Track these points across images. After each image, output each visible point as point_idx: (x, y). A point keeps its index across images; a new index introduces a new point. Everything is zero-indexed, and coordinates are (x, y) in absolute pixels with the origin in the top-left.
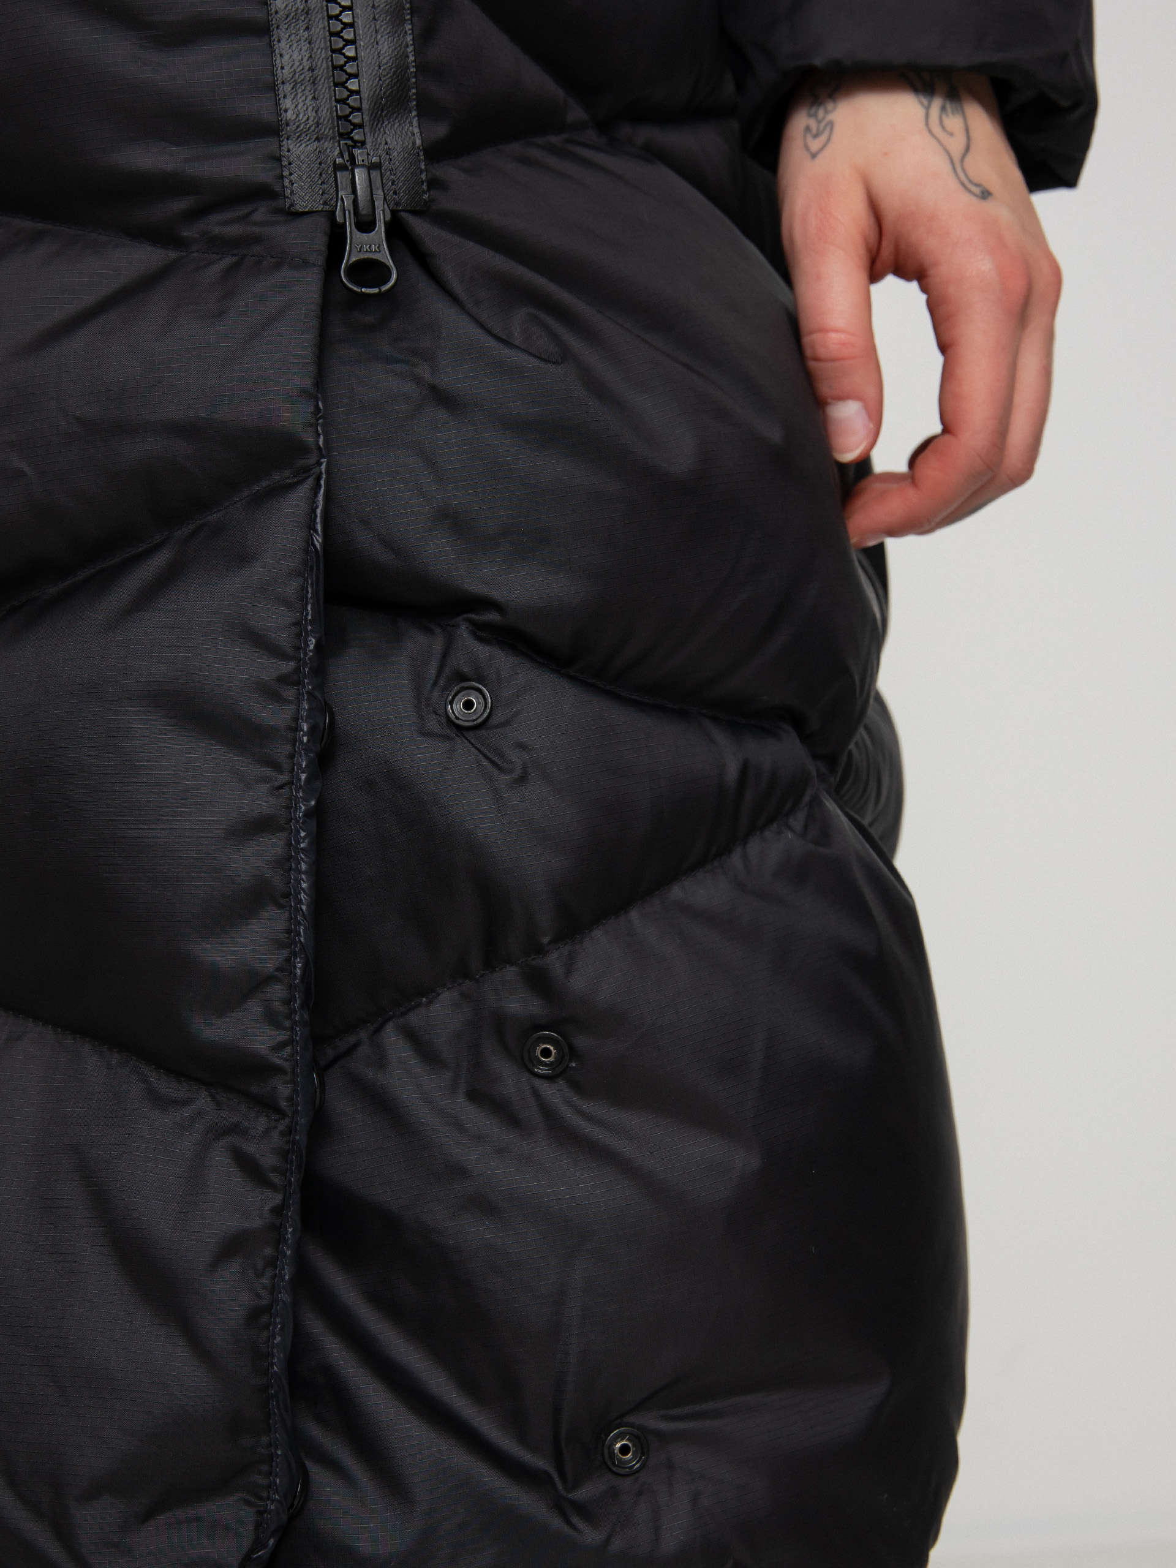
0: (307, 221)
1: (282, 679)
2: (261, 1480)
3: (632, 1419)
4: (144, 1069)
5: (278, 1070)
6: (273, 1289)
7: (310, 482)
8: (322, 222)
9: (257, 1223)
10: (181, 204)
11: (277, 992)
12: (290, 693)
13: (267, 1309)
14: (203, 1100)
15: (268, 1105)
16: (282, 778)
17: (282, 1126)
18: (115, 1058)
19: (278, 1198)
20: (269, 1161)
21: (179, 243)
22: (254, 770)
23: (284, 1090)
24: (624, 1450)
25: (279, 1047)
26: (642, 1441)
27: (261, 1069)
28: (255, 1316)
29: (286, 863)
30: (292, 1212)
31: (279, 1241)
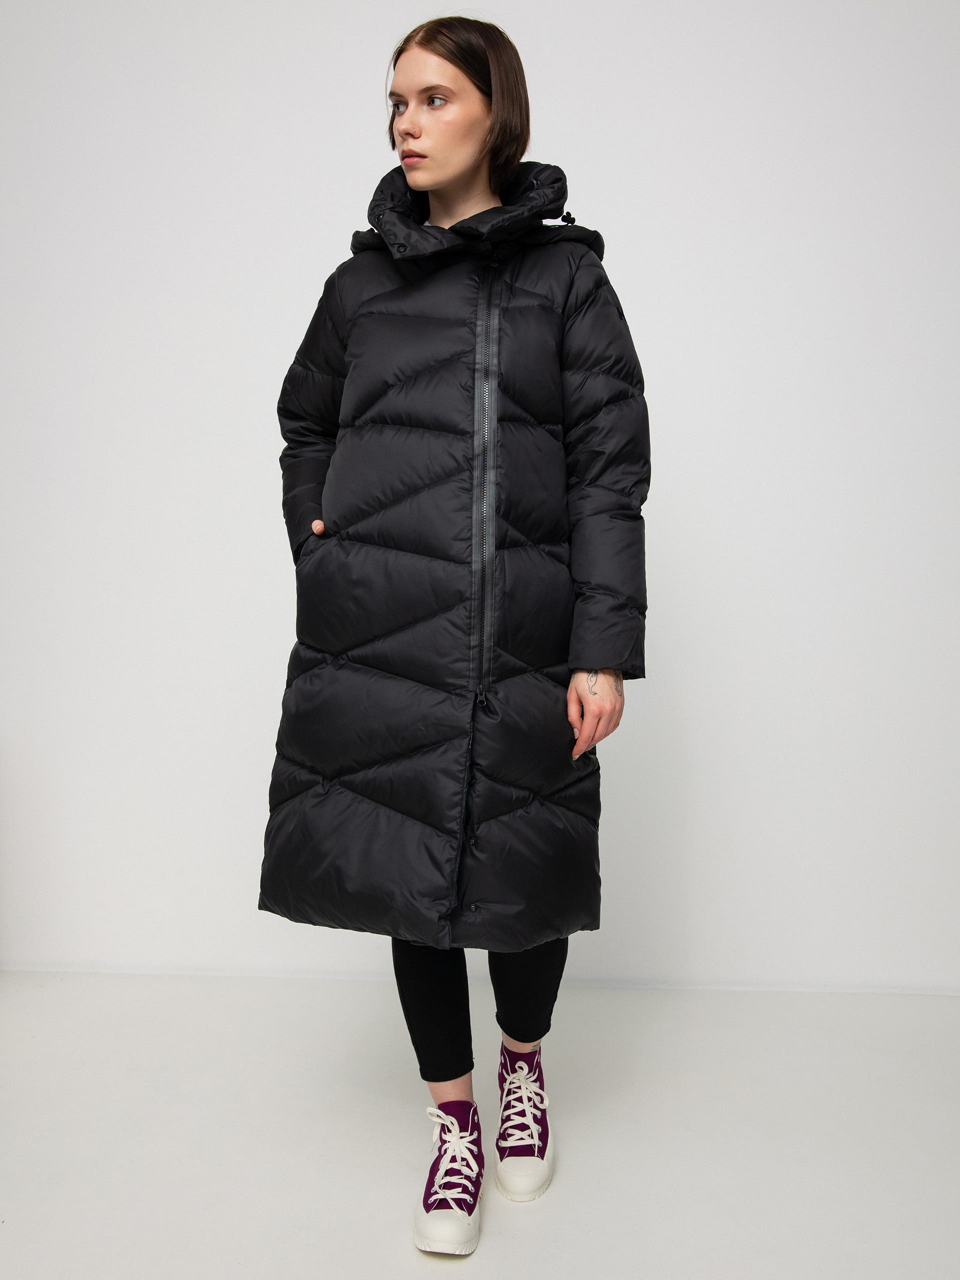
0: (472, 693)
1: (462, 770)
2: (450, 898)
3: (476, 903)
4: (436, 830)
5: (458, 833)
6: (455, 868)
7: (469, 738)
8: (474, 693)
9: (453, 857)
10: (453, 688)
11: (459, 820)
12: (464, 772)
13: (454, 871)
14: (445, 836)
15: (456, 838)
16: (462, 786)
17: (458, 842)
18: (432, 828)
19: (457, 853)
20: (455, 847)
21: (451, 694)
22: (457, 784)
23: (459, 836)
24: (473, 908)
25: (458, 829)
26: (476, 907)
27: (456, 832)
28: (451, 872)
29: (461, 799)
30: (459, 855)
31: (456, 860)
